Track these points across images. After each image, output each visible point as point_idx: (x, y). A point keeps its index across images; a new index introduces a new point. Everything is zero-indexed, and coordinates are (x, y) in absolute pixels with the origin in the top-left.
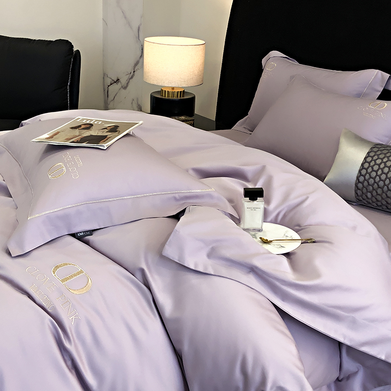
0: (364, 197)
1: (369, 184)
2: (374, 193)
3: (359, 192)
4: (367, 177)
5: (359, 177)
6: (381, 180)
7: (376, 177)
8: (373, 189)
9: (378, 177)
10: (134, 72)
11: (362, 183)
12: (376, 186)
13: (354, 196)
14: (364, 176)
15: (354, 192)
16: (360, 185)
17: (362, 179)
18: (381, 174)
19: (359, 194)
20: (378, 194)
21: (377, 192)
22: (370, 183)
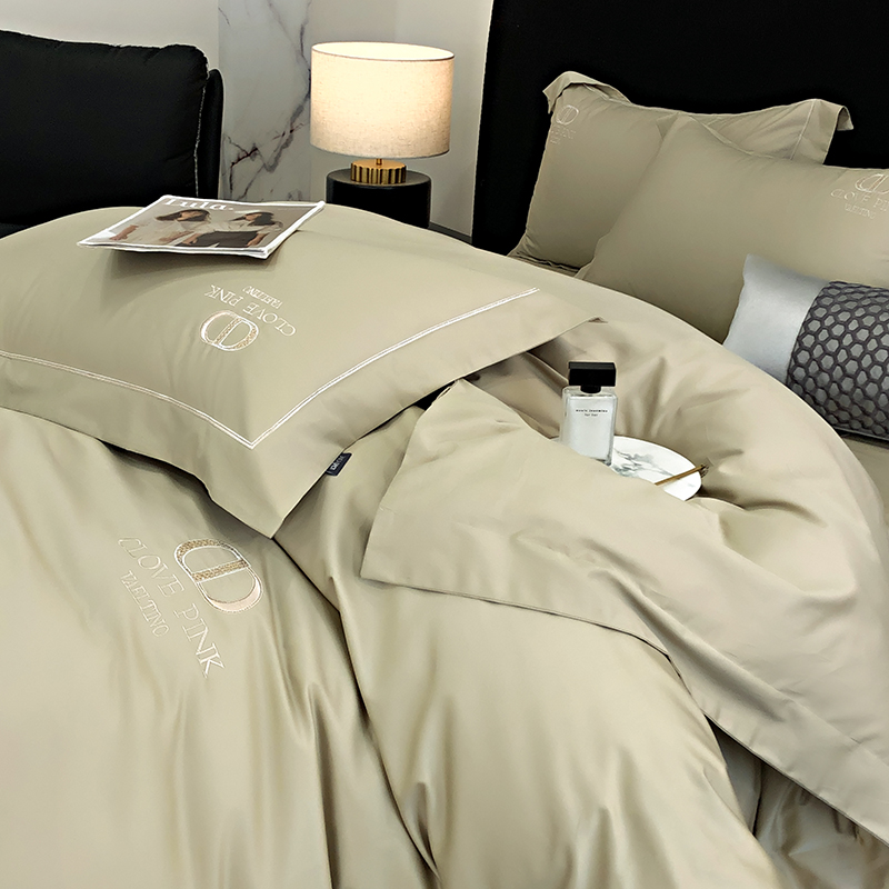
1: (821, 370)
2: (834, 390)
4: (818, 351)
5: (798, 351)
6: (850, 357)
7: (838, 351)
8: (832, 381)
9: (843, 351)
10: (291, 131)
11: (805, 367)
12: (838, 372)
14: (810, 351)
16: (800, 373)
17: (803, 357)
18: (852, 345)
20: (842, 392)
21: (839, 386)
22: (825, 366)
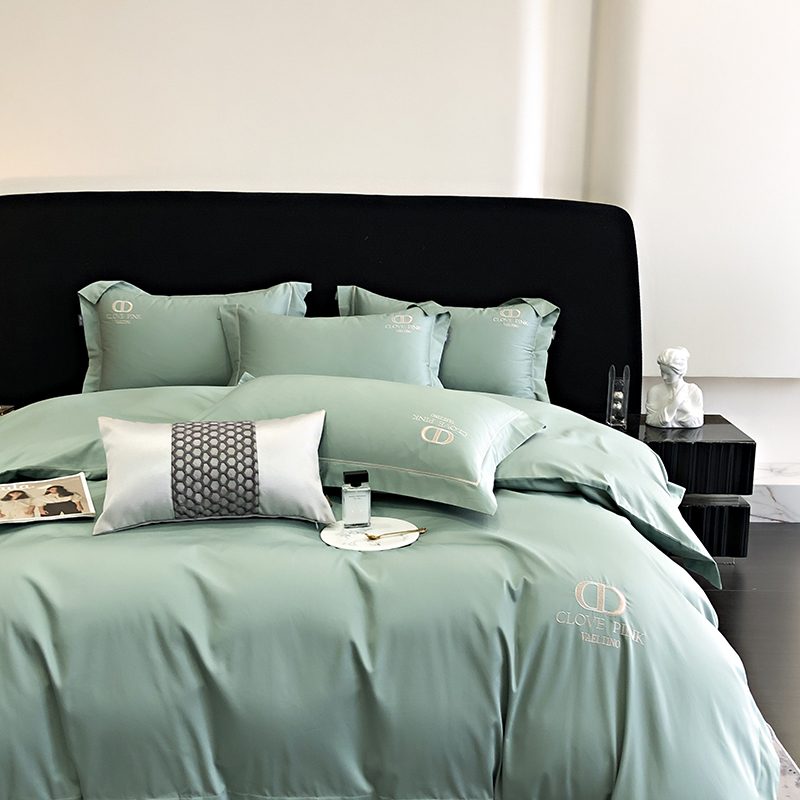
0: (190, 503)
1: (195, 481)
2: (207, 491)
3: (181, 498)
4: (189, 469)
5: (176, 472)
6: (212, 468)
7: (202, 466)
8: (204, 486)
9: (206, 465)
11: (183, 481)
12: (206, 480)
13: (172, 508)
14: (183, 470)
15: (171, 500)
16: (180, 487)
17: (180, 475)
18: (210, 459)
19: (180, 502)
20: (212, 492)
22: (196, 478)
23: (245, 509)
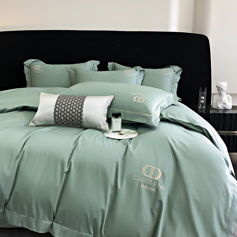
0: (60, 119)
3: (56, 117)
4: (60, 108)
5: (56, 108)
7: (65, 107)
8: (64, 114)
13: (54, 120)
15: (53, 118)
16: (57, 113)
20: (67, 116)
21: (66, 115)
23: (78, 123)
